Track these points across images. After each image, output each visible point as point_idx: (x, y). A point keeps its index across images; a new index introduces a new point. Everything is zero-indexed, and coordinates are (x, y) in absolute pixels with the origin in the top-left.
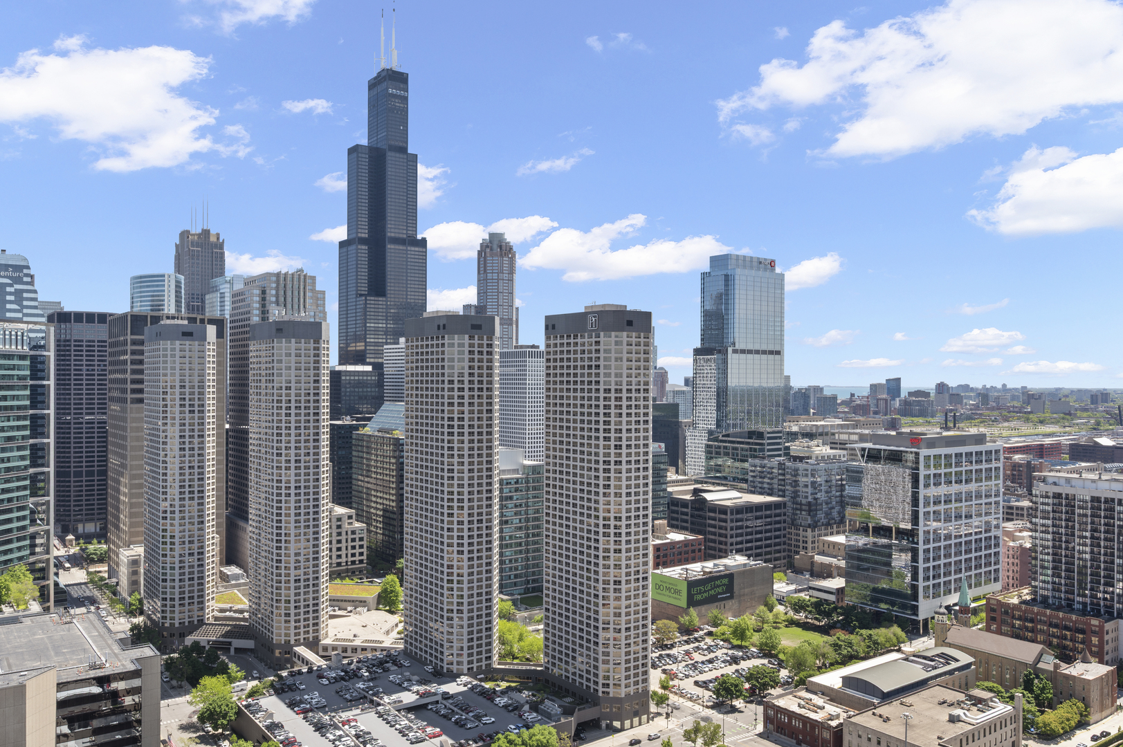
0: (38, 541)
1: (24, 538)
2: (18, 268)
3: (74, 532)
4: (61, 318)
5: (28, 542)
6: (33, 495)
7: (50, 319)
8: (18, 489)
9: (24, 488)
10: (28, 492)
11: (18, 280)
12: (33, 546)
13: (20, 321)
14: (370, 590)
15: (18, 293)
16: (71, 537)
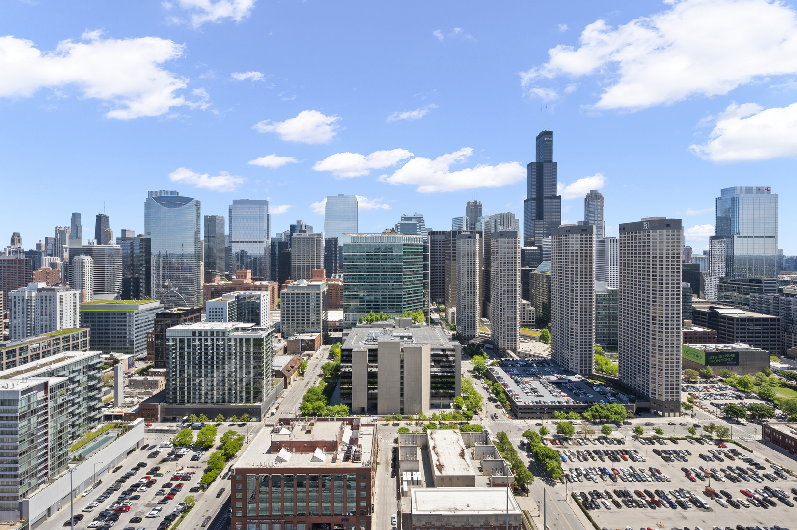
0: (426, 303)
1: (422, 302)
2: (420, 218)
3: (436, 301)
6: (424, 288)
7: (429, 233)
8: (420, 286)
11: (420, 222)
14: (537, 333)
16: (434, 303)
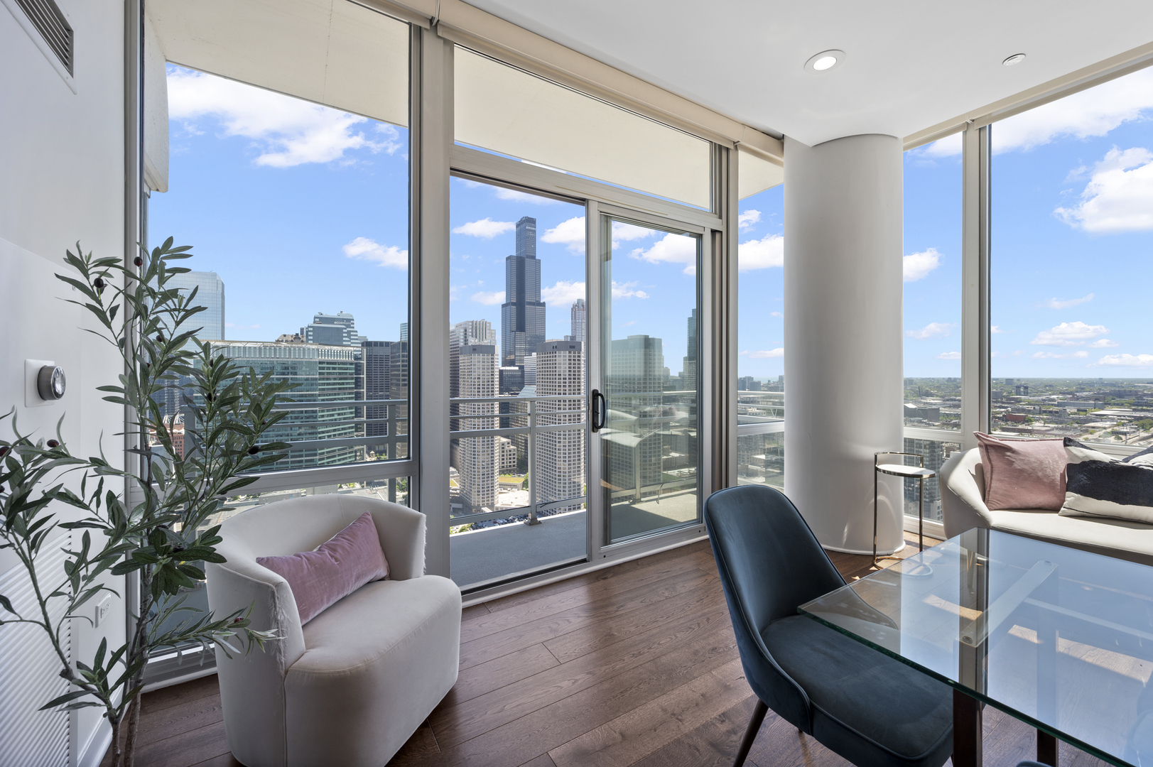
0: (358, 454)
1: (352, 452)
2: (348, 320)
3: (374, 450)
4: (367, 344)
5: (354, 454)
6: (356, 431)
7: (363, 344)
8: (349, 428)
9: (352, 428)
10: (354, 430)
11: (349, 326)
12: (356, 456)
13: (349, 346)
14: (518, 480)
15: (349, 333)
16: (372, 452)
